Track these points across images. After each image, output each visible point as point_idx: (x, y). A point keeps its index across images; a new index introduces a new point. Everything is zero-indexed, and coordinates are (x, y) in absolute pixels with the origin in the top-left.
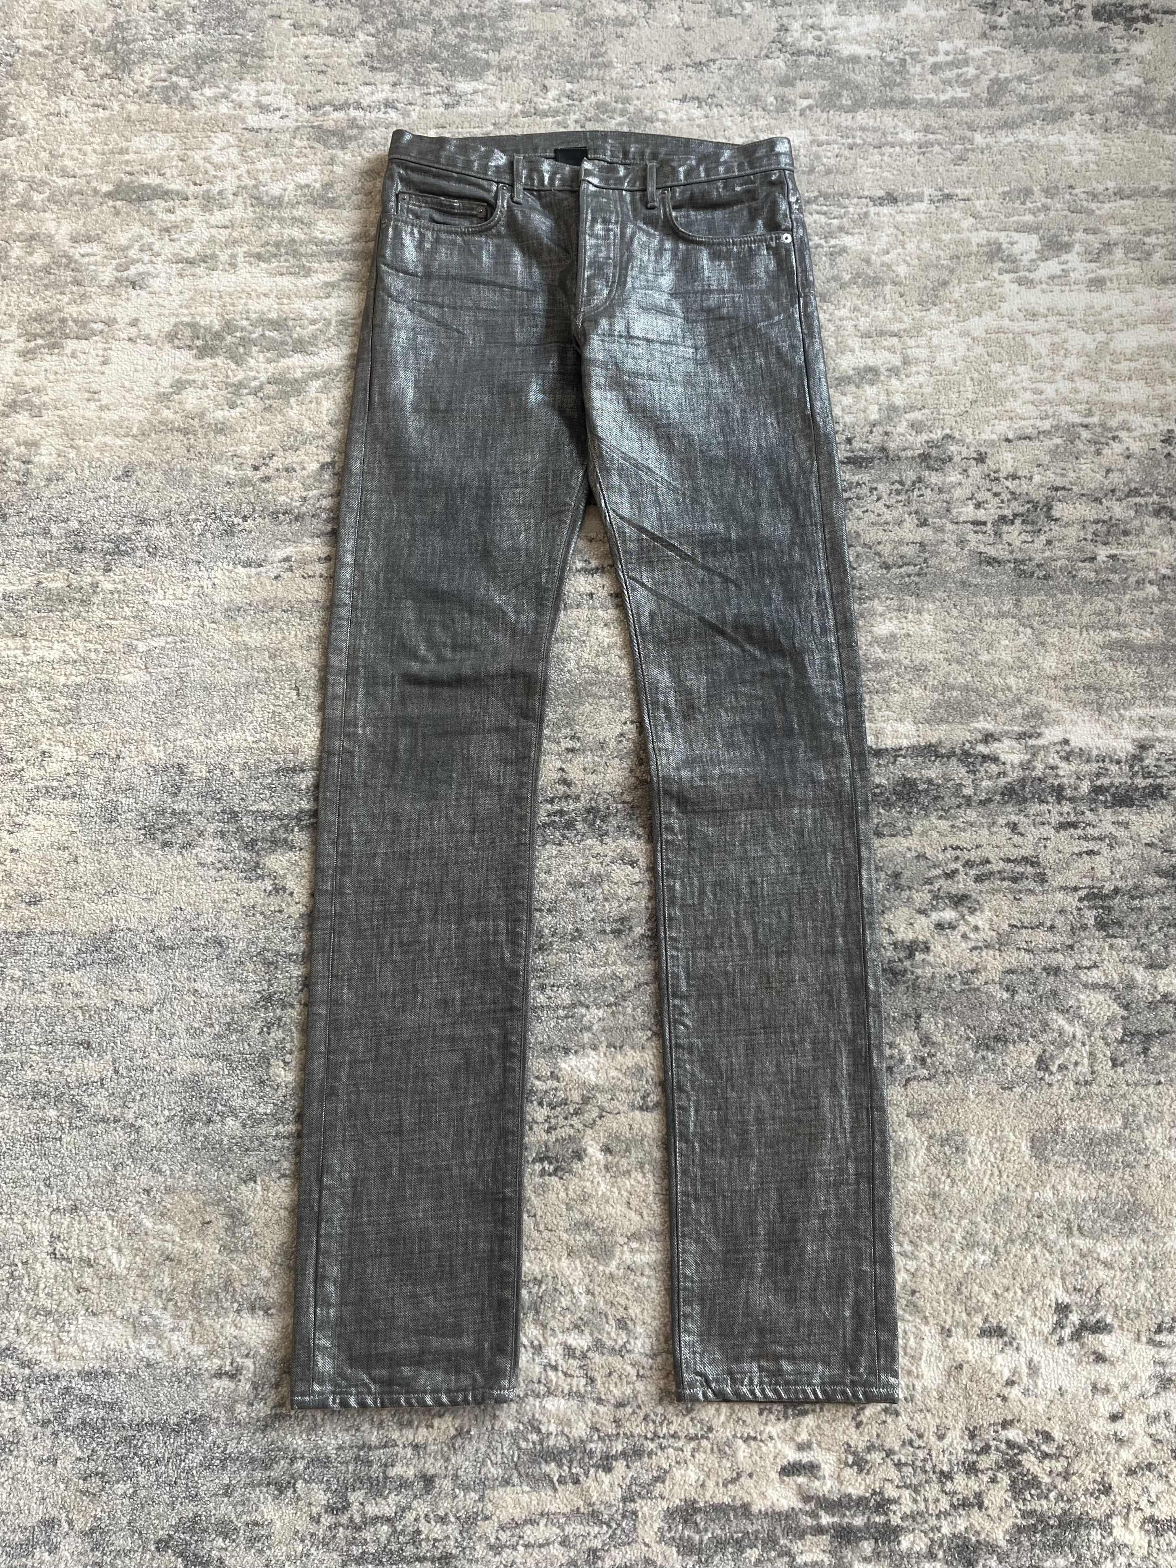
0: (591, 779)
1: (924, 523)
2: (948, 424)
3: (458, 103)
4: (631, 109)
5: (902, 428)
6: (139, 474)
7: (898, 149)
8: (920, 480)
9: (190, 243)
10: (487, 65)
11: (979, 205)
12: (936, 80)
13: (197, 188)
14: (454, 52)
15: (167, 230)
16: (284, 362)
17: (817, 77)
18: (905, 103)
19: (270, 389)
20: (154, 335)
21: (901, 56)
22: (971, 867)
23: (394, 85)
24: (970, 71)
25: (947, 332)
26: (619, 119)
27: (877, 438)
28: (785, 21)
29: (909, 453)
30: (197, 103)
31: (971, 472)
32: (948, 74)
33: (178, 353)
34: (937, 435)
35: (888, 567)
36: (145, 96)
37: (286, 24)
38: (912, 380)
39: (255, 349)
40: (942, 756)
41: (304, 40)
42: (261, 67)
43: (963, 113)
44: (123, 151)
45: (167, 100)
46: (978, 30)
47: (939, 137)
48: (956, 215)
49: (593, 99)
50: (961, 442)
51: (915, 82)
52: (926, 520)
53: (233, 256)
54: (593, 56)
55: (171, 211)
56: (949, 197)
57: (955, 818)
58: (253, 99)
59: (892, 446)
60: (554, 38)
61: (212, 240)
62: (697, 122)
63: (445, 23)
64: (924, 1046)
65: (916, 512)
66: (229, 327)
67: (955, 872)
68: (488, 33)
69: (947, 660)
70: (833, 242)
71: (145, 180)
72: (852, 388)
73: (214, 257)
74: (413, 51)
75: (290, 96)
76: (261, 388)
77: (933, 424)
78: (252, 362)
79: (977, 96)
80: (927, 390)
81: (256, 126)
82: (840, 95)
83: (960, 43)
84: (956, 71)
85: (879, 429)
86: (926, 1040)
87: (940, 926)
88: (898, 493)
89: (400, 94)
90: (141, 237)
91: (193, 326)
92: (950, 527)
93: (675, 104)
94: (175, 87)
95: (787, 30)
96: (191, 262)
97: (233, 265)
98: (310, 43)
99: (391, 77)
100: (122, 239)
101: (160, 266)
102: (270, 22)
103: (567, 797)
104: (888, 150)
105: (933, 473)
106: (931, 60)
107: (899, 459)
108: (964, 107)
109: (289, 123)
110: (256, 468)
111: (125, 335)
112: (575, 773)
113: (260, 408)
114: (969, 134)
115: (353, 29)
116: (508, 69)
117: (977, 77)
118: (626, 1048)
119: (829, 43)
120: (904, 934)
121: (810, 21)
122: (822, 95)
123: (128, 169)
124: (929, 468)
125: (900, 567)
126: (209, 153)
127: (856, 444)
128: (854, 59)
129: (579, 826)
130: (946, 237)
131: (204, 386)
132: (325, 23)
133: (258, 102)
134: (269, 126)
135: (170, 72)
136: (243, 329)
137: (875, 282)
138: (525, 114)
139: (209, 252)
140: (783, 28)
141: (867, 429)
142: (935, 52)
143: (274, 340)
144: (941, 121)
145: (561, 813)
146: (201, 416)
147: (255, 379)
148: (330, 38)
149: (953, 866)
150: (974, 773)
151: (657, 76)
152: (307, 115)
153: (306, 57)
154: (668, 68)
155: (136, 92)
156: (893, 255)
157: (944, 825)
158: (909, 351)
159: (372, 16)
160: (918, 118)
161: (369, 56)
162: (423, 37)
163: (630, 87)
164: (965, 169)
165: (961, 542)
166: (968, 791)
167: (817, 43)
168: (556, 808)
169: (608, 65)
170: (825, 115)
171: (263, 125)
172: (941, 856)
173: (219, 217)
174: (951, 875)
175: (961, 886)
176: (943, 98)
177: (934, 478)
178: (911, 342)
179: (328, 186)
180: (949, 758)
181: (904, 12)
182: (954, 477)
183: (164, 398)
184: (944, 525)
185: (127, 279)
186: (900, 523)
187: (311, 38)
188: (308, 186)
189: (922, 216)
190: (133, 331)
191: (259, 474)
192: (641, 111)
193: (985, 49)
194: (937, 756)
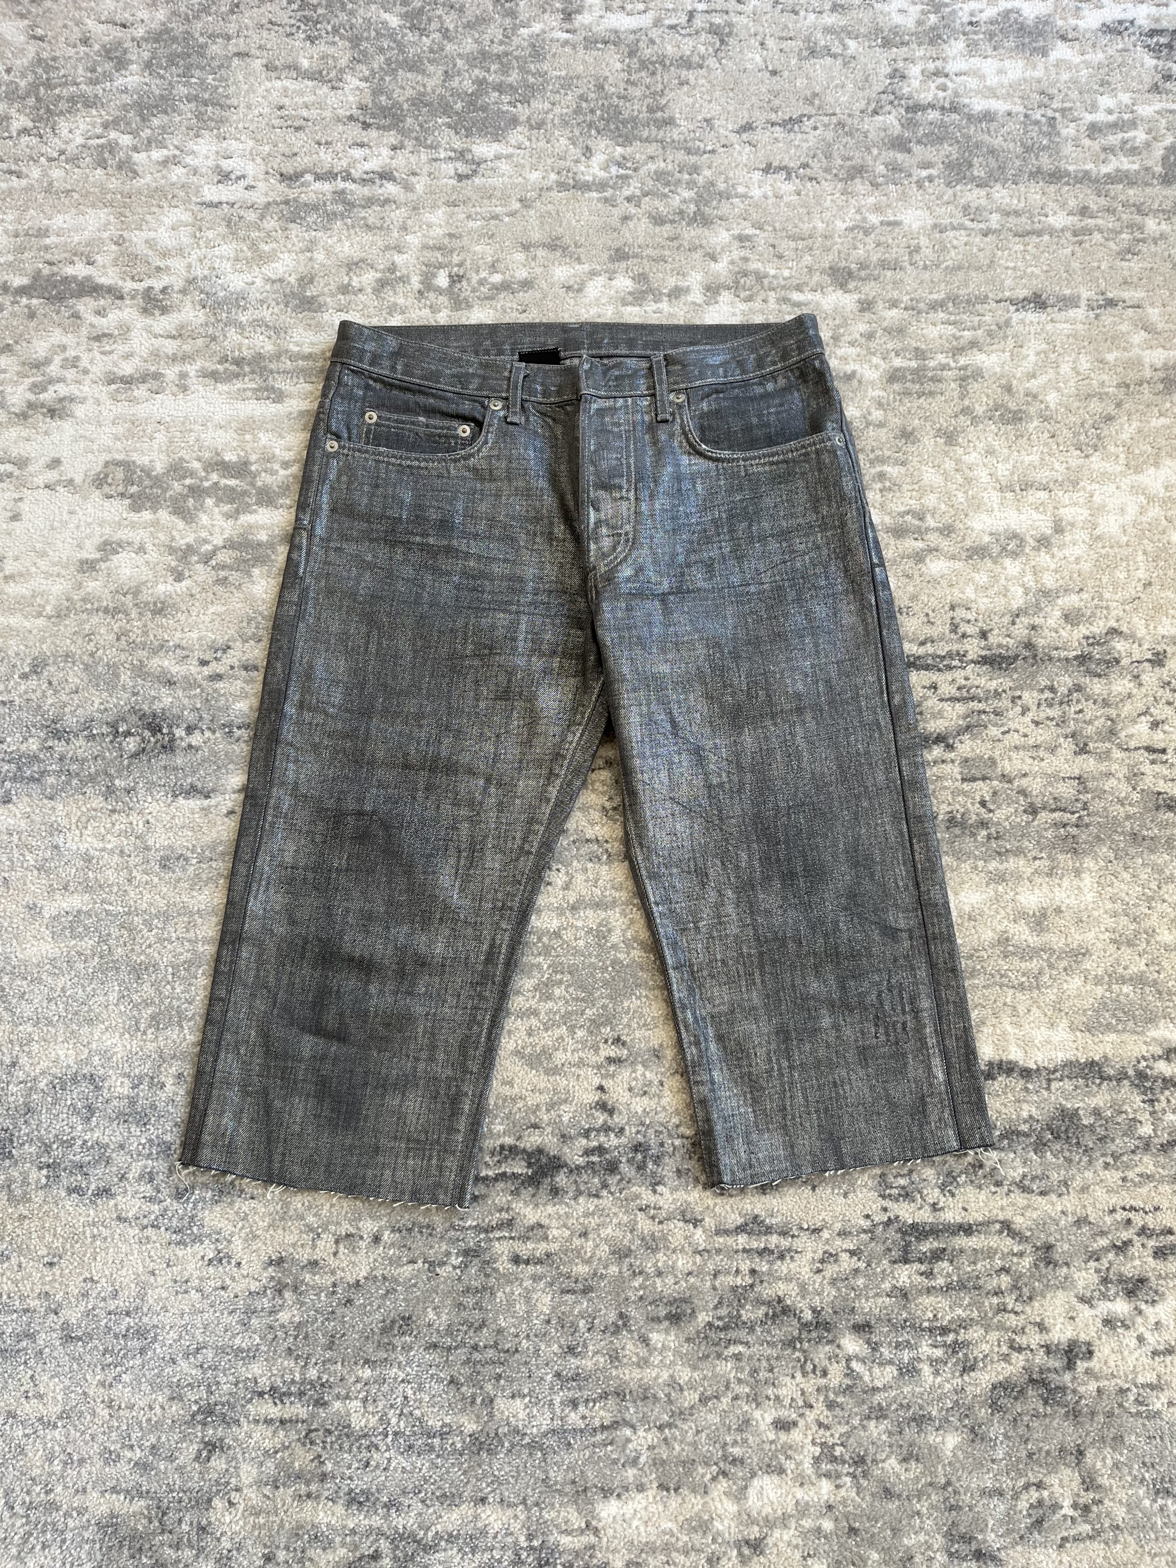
0: (639, 1105)
1: (1083, 750)
2: (1114, 613)
3: (475, 172)
4: (701, 180)
5: (1053, 617)
6: (52, 669)
7: (1046, 238)
8: (1078, 688)
9: (128, 356)
10: (514, 121)
11: (1154, 313)
12: (1096, 145)
13: (136, 285)
14: (471, 103)
15: (98, 338)
16: (246, 519)
17: (940, 140)
18: (1056, 176)
19: (223, 557)
20: (78, 479)
21: (1050, 113)
22: (1149, 1237)
23: (394, 148)
24: (1140, 136)
25: (1113, 487)
26: (687, 194)
27: (1020, 631)
28: (901, 64)
29: (1063, 654)
30: (139, 169)
31: (1144, 678)
32: (1114, 139)
33: (107, 504)
34: (1098, 628)
35: (1033, 811)
36: (74, 160)
37: (257, 64)
38: (1066, 552)
39: (209, 502)
40: (1110, 1079)
41: (278, 84)
42: (221, 121)
43: (1131, 192)
44: (43, 233)
45: (102, 163)
46: (1148, 81)
47: (1100, 222)
48: (1124, 327)
49: (652, 167)
50: (1131, 637)
51: (1068, 149)
52: (1086, 745)
53: (183, 375)
54: (651, 110)
55: (100, 313)
56: (1111, 303)
57: (1127, 1167)
58: (210, 163)
59: (1041, 642)
60: (600, 87)
61: (155, 355)
62: (786, 199)
63: (459, 62)
64: (1087, 1490)
65: (1073, 735)
66: (177, 469)
67: (1127, 1243)
68: (514, 77)
69: (1114, 941)
70: (963, 361)
71: (69, 271)
72: (988, 562)
73: (157, 376)
74: (419, 101)
75: (259, 160)
76: (214, 552)
77: (1093, 614)
78: (204, 519)
79: (1147, 169)
80: (1086, 566)
81: (216, 200)
82: (970, 165)
83: (1125, 98)
84: (1120, 136)
85: (1025, 620)
86: (1089, 1483)
87: (1108, 1322)
88: (1050, 706)
89: (401, 162)
90: (64, 348)
91: (127, 466)
92: (1117, 754)
93: (757, 175)
94: (112, 147)
95: (903, 77)
96: (128, 381)
97: (184, 389)
98: (286, 89)
99: (392, 138)
100: (40, 348)
101: (86, 389)
102: (236, 61)
103: (606, 1129)
104: (1035, 239)
105: (1096, 680)
106: (1089, 118)
107: (1050, 659)
108: (1132, 184)
109: (258, 197)
110: (204, 663)
111: (40, 480)
112: (618, 1093)
113: (210, 581)
114: (1138, 218)
115: (342, 71)
116: (540, 125)
117: (1148, 145)
118: (684, 1491)
119: (956, 94)
120: (1061, 1333)
121: (931, 66)
122: (949, 166)
123: (48, 257)
124: (1088, 672)
125: (1053, 811)
126: (152, 234)
127: (993, 639)
128: (988, 116)
129: (624, 1168)
130: (1110, 357)
131: (141, 550)
132: (305, 63)
133: (218, 166)
134: (232, 199)
135: (106, 126)
136: (192, 474)
137: (1016, 418)
138: (562, 186)
139: (153, 369)
140: (898, 75)
141: (1007, 619)
142: (1093, 108)
143: (232, 489)
144: (1102, 201)
145: (600, 1150)
146: (136, 592)
147: (206, 541)
148: (310, 83)
149: (1125, 1235)
150: (1151, 1101)
151: (734, 138)
152: (282, 187)
153: (281, 108)
154: (748, 127)
155: (62, 152)
156: (1042, 380)
157: (1113, 1177)
158: (1062, 511)
159: (364, 53)
160: (1075, 196)
161: (362, 108)
162: (431, 83)
163: (698, 152)
164: (1135, 265)
165: (1134, 776)
166: (1146, 1130)
167: (941, 94)
168: (595, 1144)
169: (670, 122)
170: (950, 192)
171: (224, 199)
172: (1108, 1220)
173: (164, 323)
174: (1122, 1248)
175: (1137, 1262)
176: (1105, 169)
177: (1097, 687)
178: (1066, 499)
179: (307, 280)
180: (1119, 1080)
181: (1054, 55)
182: (1121, 685)
183: (88, 567)
184: (1108, 752)
185: (43, 406)
186: (1053, 750)
187: (288, 83)
188: (281, 280)
189: (1080, 327)
190: (52, 476)
191: (207, 671)
192: (712, 184)
193: (1158, 106)
194: (1102, 1078)
